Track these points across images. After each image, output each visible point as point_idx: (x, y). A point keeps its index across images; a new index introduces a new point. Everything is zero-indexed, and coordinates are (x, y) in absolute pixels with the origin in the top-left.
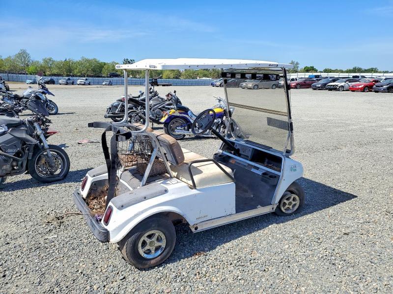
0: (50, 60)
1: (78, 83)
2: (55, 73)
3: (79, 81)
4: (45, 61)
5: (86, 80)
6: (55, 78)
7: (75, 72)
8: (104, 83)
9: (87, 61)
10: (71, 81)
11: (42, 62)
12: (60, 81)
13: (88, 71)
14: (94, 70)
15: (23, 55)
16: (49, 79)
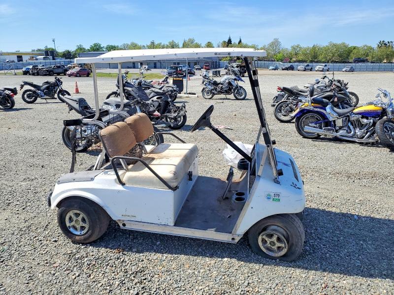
0: (298, 47)
1: (316, 69)
2: (300, 59)
3: (317, 67)
4: (293, 48)
5: (326, 66)
6: (295, 64)
7: (320, 58)
8: (344, 70)
9: (335, 45)
10: (310, 67)
11: (290, 49)
12: (299, 68)
13: (333, 56)
14: (340, 56)
15: (276, 43)
16: (289, 65)
